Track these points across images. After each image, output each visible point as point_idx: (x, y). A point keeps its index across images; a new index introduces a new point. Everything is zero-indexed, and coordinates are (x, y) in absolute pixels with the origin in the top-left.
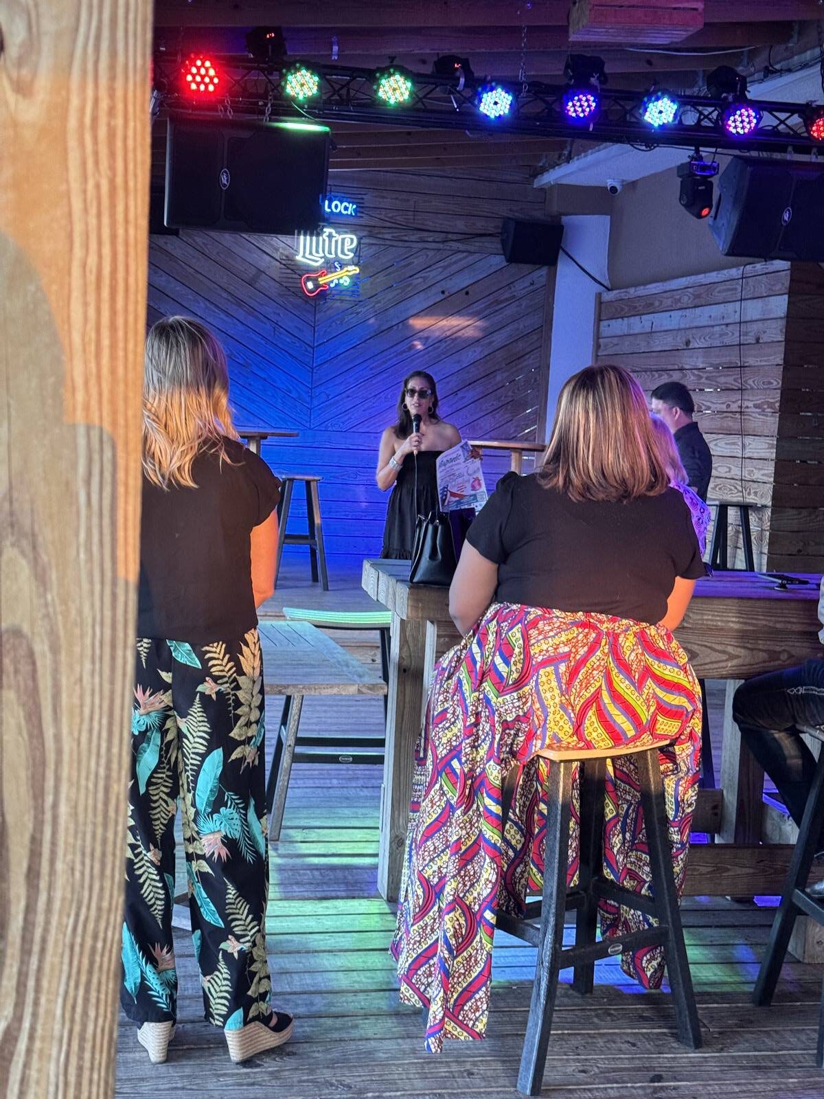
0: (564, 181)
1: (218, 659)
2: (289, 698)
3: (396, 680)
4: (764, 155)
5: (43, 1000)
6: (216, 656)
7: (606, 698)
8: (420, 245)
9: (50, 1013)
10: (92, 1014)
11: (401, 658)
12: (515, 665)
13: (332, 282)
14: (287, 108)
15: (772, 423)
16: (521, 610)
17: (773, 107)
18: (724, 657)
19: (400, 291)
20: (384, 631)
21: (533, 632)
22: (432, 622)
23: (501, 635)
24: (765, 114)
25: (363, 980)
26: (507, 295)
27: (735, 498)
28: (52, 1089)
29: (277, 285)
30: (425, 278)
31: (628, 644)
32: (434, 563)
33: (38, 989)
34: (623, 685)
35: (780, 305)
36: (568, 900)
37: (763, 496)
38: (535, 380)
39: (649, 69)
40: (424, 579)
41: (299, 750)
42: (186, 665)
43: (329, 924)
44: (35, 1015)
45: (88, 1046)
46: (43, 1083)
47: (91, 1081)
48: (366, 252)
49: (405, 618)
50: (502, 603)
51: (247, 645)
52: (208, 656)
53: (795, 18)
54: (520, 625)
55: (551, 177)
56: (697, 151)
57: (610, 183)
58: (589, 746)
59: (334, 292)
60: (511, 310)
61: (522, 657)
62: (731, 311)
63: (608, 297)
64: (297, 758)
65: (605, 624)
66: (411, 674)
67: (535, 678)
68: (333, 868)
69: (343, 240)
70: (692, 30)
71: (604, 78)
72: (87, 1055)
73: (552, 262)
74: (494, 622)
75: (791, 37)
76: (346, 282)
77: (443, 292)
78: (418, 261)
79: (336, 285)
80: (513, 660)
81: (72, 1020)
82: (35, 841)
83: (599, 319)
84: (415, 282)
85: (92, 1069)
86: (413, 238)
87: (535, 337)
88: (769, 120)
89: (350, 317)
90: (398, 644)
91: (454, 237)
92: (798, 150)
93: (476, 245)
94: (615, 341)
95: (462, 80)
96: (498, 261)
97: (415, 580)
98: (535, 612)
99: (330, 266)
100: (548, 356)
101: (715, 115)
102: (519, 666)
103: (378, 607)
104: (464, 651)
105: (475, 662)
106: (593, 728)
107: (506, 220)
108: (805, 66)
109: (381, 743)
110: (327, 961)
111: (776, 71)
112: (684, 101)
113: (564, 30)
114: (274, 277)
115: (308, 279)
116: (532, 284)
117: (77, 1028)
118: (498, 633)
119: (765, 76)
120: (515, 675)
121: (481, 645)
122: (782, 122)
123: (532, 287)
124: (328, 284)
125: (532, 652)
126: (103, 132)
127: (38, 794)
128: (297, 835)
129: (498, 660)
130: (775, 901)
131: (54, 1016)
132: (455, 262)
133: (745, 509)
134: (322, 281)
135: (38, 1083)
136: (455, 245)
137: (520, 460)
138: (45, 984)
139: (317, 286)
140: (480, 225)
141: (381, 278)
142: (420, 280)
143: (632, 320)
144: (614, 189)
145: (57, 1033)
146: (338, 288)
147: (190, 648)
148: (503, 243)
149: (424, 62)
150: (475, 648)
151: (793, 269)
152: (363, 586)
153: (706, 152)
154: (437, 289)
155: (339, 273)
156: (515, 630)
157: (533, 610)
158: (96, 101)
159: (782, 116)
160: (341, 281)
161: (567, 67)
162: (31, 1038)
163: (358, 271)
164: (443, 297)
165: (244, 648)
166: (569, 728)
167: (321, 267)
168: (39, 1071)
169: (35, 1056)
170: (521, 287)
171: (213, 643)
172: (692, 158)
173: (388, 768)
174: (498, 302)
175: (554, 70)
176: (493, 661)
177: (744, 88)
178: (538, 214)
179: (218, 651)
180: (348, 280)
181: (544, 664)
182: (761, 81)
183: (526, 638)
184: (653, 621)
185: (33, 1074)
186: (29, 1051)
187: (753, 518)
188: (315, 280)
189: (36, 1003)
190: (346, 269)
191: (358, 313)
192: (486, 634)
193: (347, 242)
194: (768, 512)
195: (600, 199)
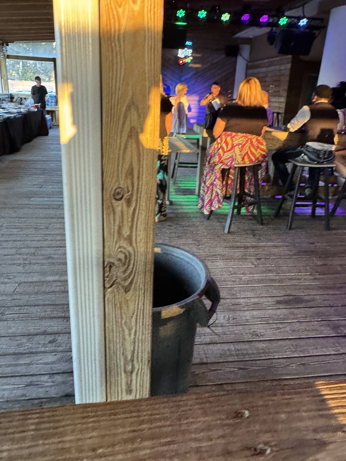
0: (240, 36)
2: (177, 153)
7: (249, 153)
13: (186, 61)
14: (177, 19)
15: (285, 94)
17: (291, 17)
20: (198, 140)
21: (234, 139)
25: (194, 211)
27: (276, 111)
31: (254, 140)
34: (253, 150)
35: (289, 66)
36: (237, 196)
37: (282, 111)
41: (180, 165)
43: (186, 200)
48: (194, 54)
50: (226, 132)
54: (230, 137)
55: (237, 35)
56: (272, 28)
57: (251, 37)
58: (245, 163)
59: (186, 64)
60: (227, 67)
62: (277, 67)
63: (249, 64)
64: (179, 167)
65: (250, 136)
66: (204, 149)
67: (234, 149)
68: (186, 189)
69: (189, 51)
73: (236, 56)
82: (139, 171)
88: (290, 21)
92: (296, 28)
93: (219, 52)
95: (218, 11)
96: (223, 56)
98: (234, 134)
99: (186, 57)
101: (276, 19)
103: (197, 134)
106: (246, 159)
107: (227, 46)
108: (299, 7)
109: (197, 164)
110: (185, 207)
112: (270, 16)
115: (181, 60)
116: (231, 61)
119: (290, 10)
122: (293, 21)
125: (234, 143)
126: (152, 12)
127: (139, 161)
128: (179, 182)
130: (280, 197)
133: (278, 114)
134: (184, 61)
136: (215, 52)
139: (183, 62)
140: (220, 47)
148: (225, 51)
149: (209, 7)
151: (293, 57)
153: (274, 28)
158: (151, 5)
159: (293, 19)
160: (188, 61)
161: (242, 7)
163: (192, 58)
166: (241, 159)
167: (184, 58)
170: (229, 62)
172: (271, 30)
173: (198, 169)
175: (240, 8)
177: (284, 12)
180: (190, 61)
181: (236, 146)
182: (288, 11)
183: (232, 140)
184: (259, 135)
186: (139, 213)
187: (280, 116)
190: (189, 58)
194: (283, 115)
195: (248, 41)
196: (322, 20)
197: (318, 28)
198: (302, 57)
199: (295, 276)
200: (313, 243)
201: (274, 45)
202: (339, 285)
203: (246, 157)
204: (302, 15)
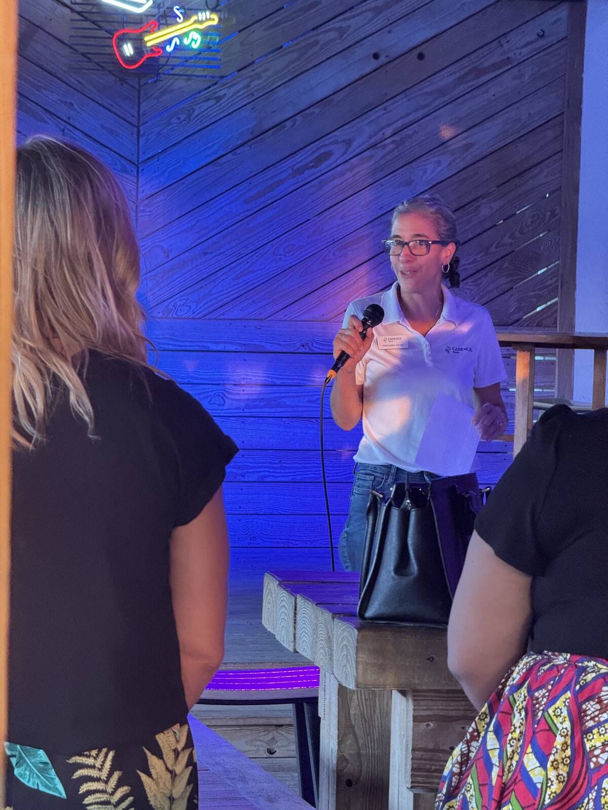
1: (98, 780)
3: (333, 800)
6: (93, 773)
11: (341, 759)
12: (556, 768)
13: (169, 41)
16: (571, 664)
19: (295, 55)
21: (591, 707)
22: (403, 693)
23: (535, 715)
26: (495, 59)
29: (67, 51)
30: (341, 31)
32: (405, 580)
38: (553, 214)
40: (385, 610)
42: (38, 791)
49: (351, 686)
50: (540, 653)
51: (159, 754)
52: (80, 773)
54: (569, 694)
59: (172, 61)
60: (503, 86)
61: (568, 752)
66: (363, 791)
67: (593, 795)
74: (524, 691)
76: (195, 41)
77: (376, 56)
79: (176, 48)
80: (552, 758)
84: (323, 38)
87: (550, 134)
89: (205, 105)
90: (334, 732)
97: (369, 613)
98: (594, 668)
99: (164, 13)
100: (575, 166)
102: (564, 770)
104: (474, 744)
105: (489, 765)
114: (61, 37)
115: (125, 38)
116: (541, 36)
118: (530, 710)
120: (556, 788)
121: (500, 733)
123: (542, 43)
124: (162, 46)
125: (588, 745)
129: (530, 761)
134: (152, 40)
137: (533, 364)
139: (139, 48)
141: (258, 33)
142: (333, 35)
146: (179, 54)
147: (45, 758)
150: (492, 741)
152: (265, 623)
155: (182, 25)
156: (559, 703)
157: (592, 663)
160: (186, 42)
163: (215, 22)
164: (374, 64)
165: (153, 760)
167: (147, 15)
170: (521, 42)
171: (90, 750)
174: (478, 72)
176: (520, 763)
179: (98, 764)
180: (198, 37)
183: (577, 717)
188: (137, 40)
190: (194, 18)
191: (219, 99)
192: (509, 713)
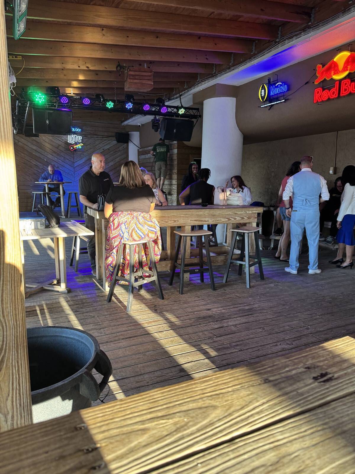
0: (129, 124)
3: (97, 233)
4: (170, 117)
5: (5, 273)
8: (97, 139)
9: (7, 276)
10: (16, 275)
15: (177, 177)
17: (170, 107)
18: (165, 222)
19: (93, 149)
22: (103, 219)
24: (169, 108)
26: (118, 150)
28: (9, 291)
29: (64, 148)
31: (140, 218)
33: (3, 271)
35: (176, 151)
39: (144, 98)
44: (3, 277)
45: (16, 282)
46: (7, 290)
47: (17, 289)
48: (85, 140)
53: (174, 87)
55: (126, 123)
56: (155, 116)
57: (138, 124)
59: (77, 150)
60: (119, 153)
63: (140, 150)
65: (135, 213)
66: (100, 231)
69: (79, 137)
70: (151, 89)
71: (134, 100)
72: (16, 284)
73: (127, 143)
75: (173, 92)
78: (97, 142)
81: (12, 277)
83: (139, 155)
85: (17, 287)
86: (95, 137)
88: (169, 110)
91: (105, 137)
92: (176, 116)
93: (110, 138)
94: (142, 160)
95: (102, 100)
96: (115, 142)
99: (76, 144)
101: (158, 108)
107: (116, 133)
108: (177, 98)
111: (171, 99)
112: (151, 105)
113: (124, 88)
114: (63, 146)
115: (71, 147)
116: (123, 147)
117: (13, 279)
119: (169, 100)
122: (173, 110)
131: (8, 277)
132: (105, 143)
134: (75, 147)
135: (6, 290)
136: (105, 138)
138: (5, 270)
140: (110, 134)
141: (88, 146)
142: (98, 147)
143: (146, 155)
144: (139, 126)
145: (9, 280)
148: (116, 138)
149: (93, 96)
151: (178, 143)
153: (157, 117)
154: (102, 148)
155: (79, 145)
159: (173, 109)
161: (126, 97)
162: (3, 281)
164: (103, 150)
167: (74, 144)
168: (6, 288)
169: (5, 285)
170: (121, 148)
172: (154, 118)
174: (116, 152)
175: (123, 98)
177: (164, 103)
178: (123, 132)
182: (168, 101)
185: (5, 288)
188: (73, 147)
189: (3, 274)
193: (80, 138)
195: (137, 128)
196: (198, 109)
197: (195, 117)
198: (185, 142)
199: (196, 342)
200: (209, 310)
201: (158, 132)
202: (234, 344)
203: (134, 234)
204: (180, 106)
